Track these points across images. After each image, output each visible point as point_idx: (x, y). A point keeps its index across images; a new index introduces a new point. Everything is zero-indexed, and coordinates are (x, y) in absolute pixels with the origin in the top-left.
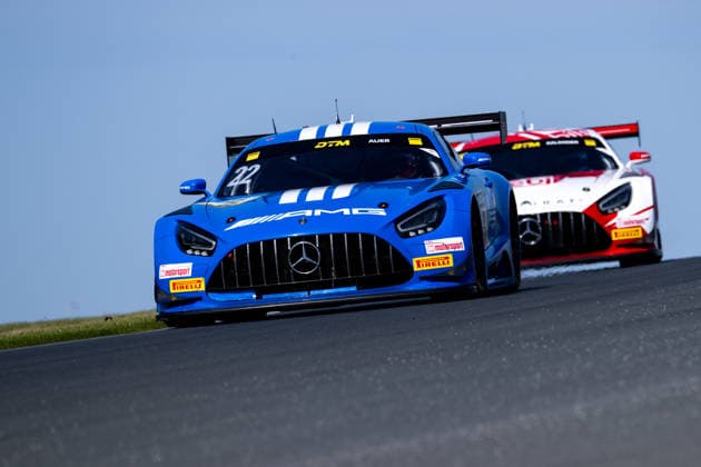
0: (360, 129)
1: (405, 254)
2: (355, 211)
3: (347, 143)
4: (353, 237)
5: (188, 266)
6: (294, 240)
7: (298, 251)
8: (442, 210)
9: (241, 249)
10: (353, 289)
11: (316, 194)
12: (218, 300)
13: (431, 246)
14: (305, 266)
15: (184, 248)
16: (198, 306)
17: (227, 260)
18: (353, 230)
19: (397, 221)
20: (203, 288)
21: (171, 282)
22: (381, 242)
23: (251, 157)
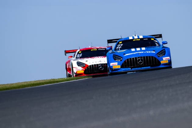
0: (141, 37)
1: (159, 60)
2: (149, 52)
3: (139, 40)
4: (150, 57)
5: (117, 63)
6: (138, 58)
7: (139, 60)
8: (165, 52)
9: (128, 60)
10: (150, 67)
11: (138, 49)
12: (123, 70)
13: (164, 58)
14: (140, 63)
15: (115, 60)
16: (119, 71)
17: (125, 62)
18: (149, 56)
19: (157, 54)
20: (120, 67)
21: (113, 66)
22: (155, 58)
23: (120, 43)
